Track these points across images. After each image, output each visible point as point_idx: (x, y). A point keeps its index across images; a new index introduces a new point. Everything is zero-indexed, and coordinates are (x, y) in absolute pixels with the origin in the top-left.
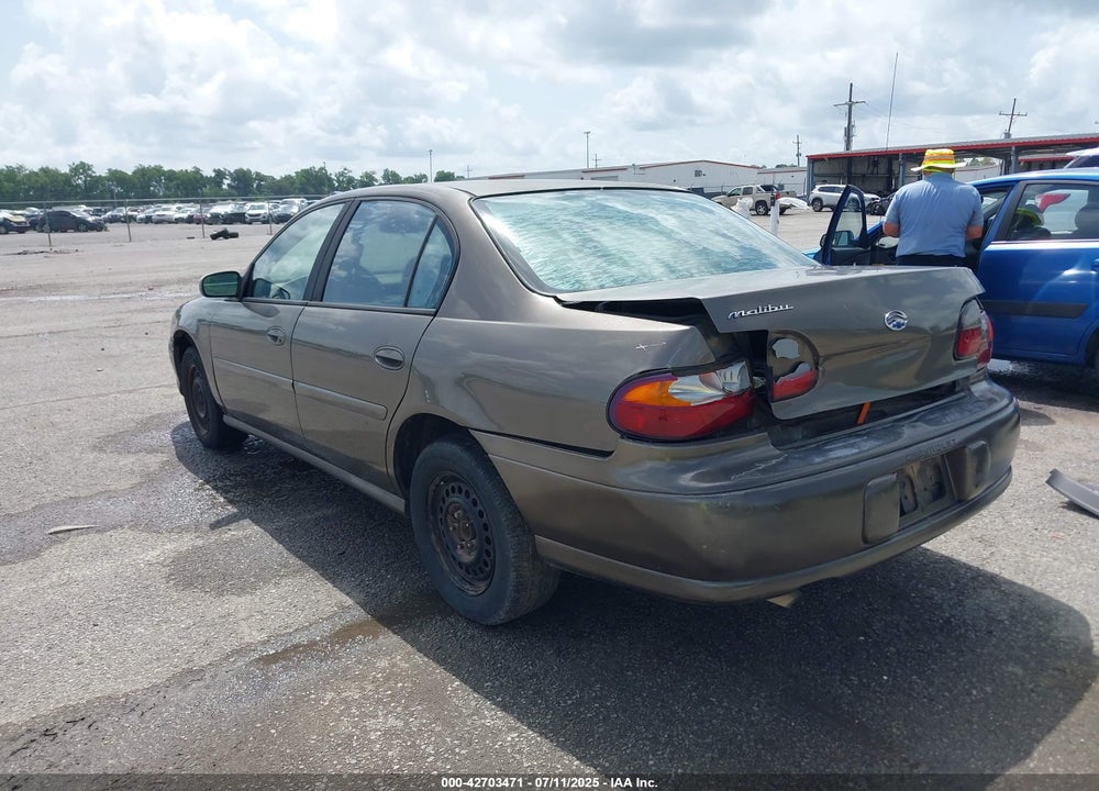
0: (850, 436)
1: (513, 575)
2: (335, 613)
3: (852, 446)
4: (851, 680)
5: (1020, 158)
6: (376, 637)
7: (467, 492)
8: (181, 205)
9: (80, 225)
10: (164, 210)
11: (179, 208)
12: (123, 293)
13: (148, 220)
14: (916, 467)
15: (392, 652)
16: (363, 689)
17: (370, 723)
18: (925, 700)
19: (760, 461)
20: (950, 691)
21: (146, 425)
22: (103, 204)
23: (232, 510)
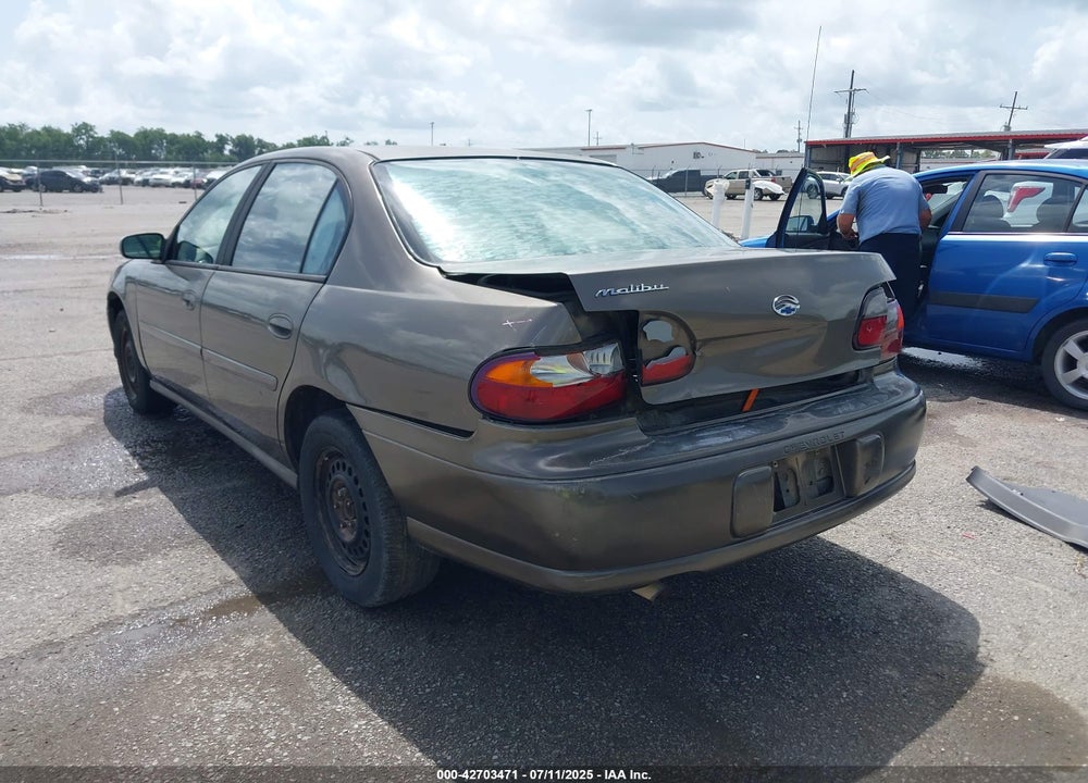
0: (727, 424)
1: (386, 557)
2: (216, 588)
3: (727, 434)
4: (722, 678)
5: (1017, 151)
6: (251, 613)
7: (350, 469)
8: (178, 169)
9: (75, 186)
10: (162, 173)
11: (177, 173)
12: (100, 254)
13: (145, 183)
14: (801, 458)
15: (262, 631)
16: (221, 668)
17: (218, 705)
18: (792, 701)
19: (625, 446)
20: (820, 692)
21: (81, 389)
22: (105, 165)
23: (144, 477)
